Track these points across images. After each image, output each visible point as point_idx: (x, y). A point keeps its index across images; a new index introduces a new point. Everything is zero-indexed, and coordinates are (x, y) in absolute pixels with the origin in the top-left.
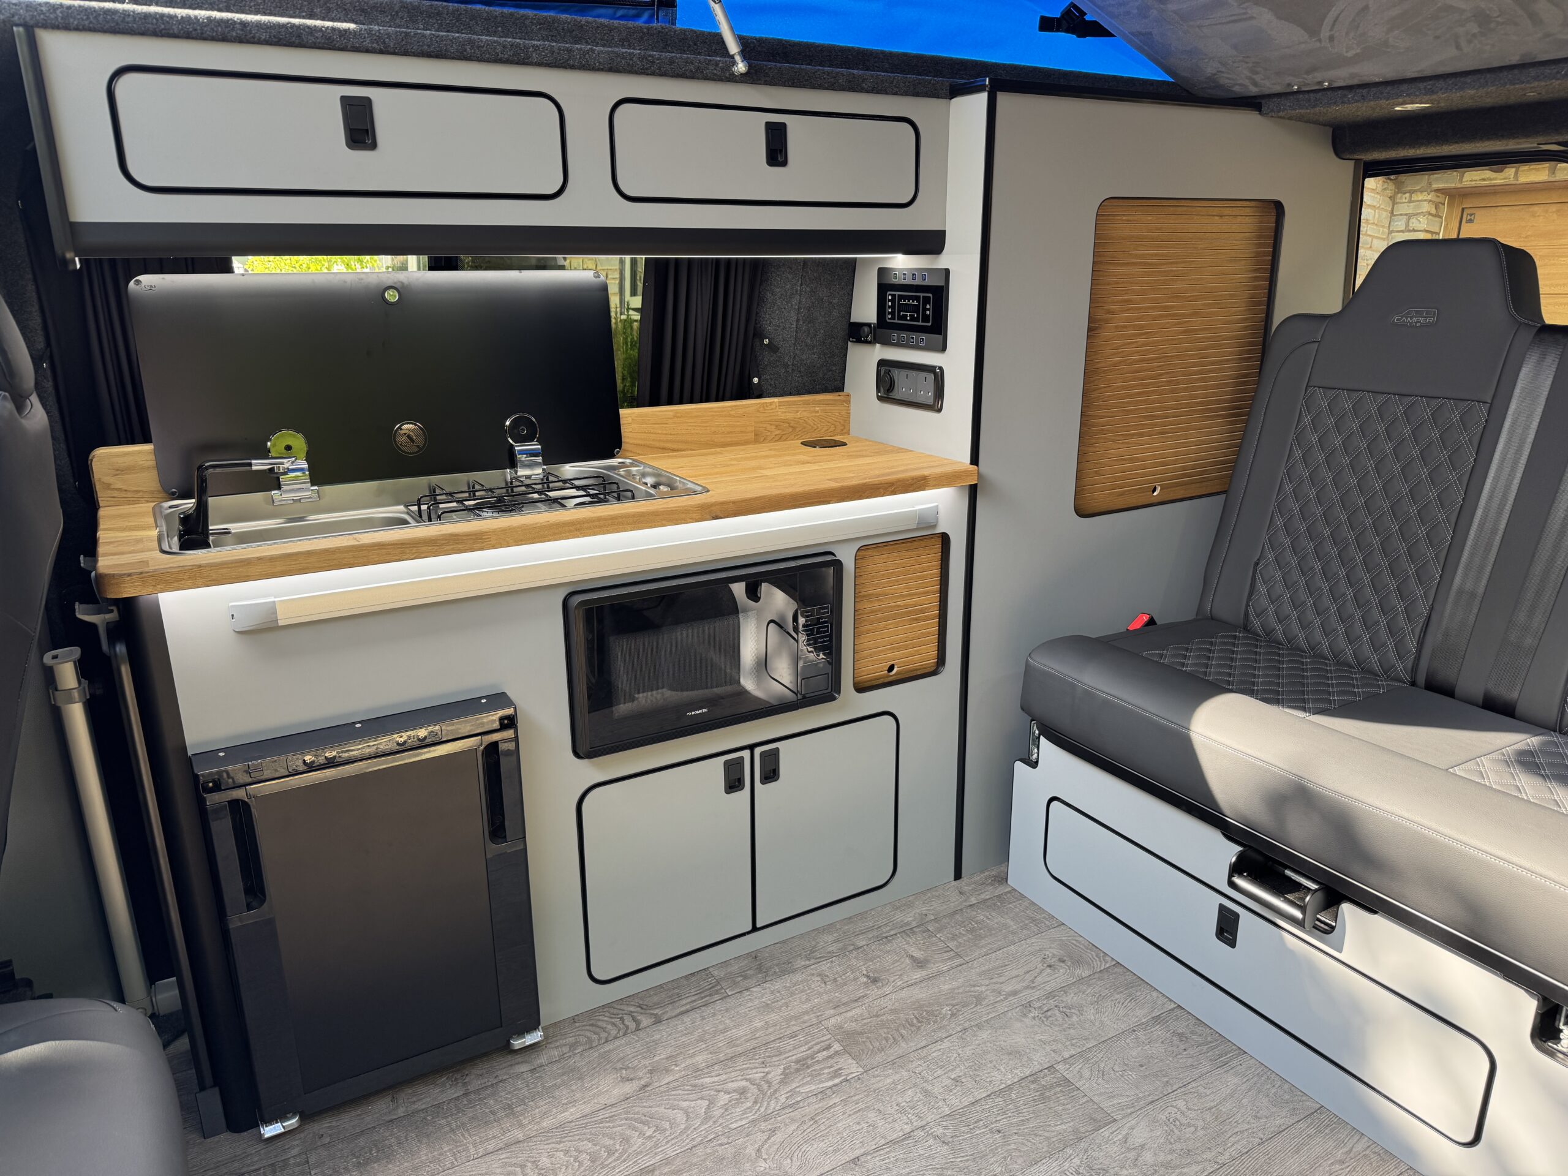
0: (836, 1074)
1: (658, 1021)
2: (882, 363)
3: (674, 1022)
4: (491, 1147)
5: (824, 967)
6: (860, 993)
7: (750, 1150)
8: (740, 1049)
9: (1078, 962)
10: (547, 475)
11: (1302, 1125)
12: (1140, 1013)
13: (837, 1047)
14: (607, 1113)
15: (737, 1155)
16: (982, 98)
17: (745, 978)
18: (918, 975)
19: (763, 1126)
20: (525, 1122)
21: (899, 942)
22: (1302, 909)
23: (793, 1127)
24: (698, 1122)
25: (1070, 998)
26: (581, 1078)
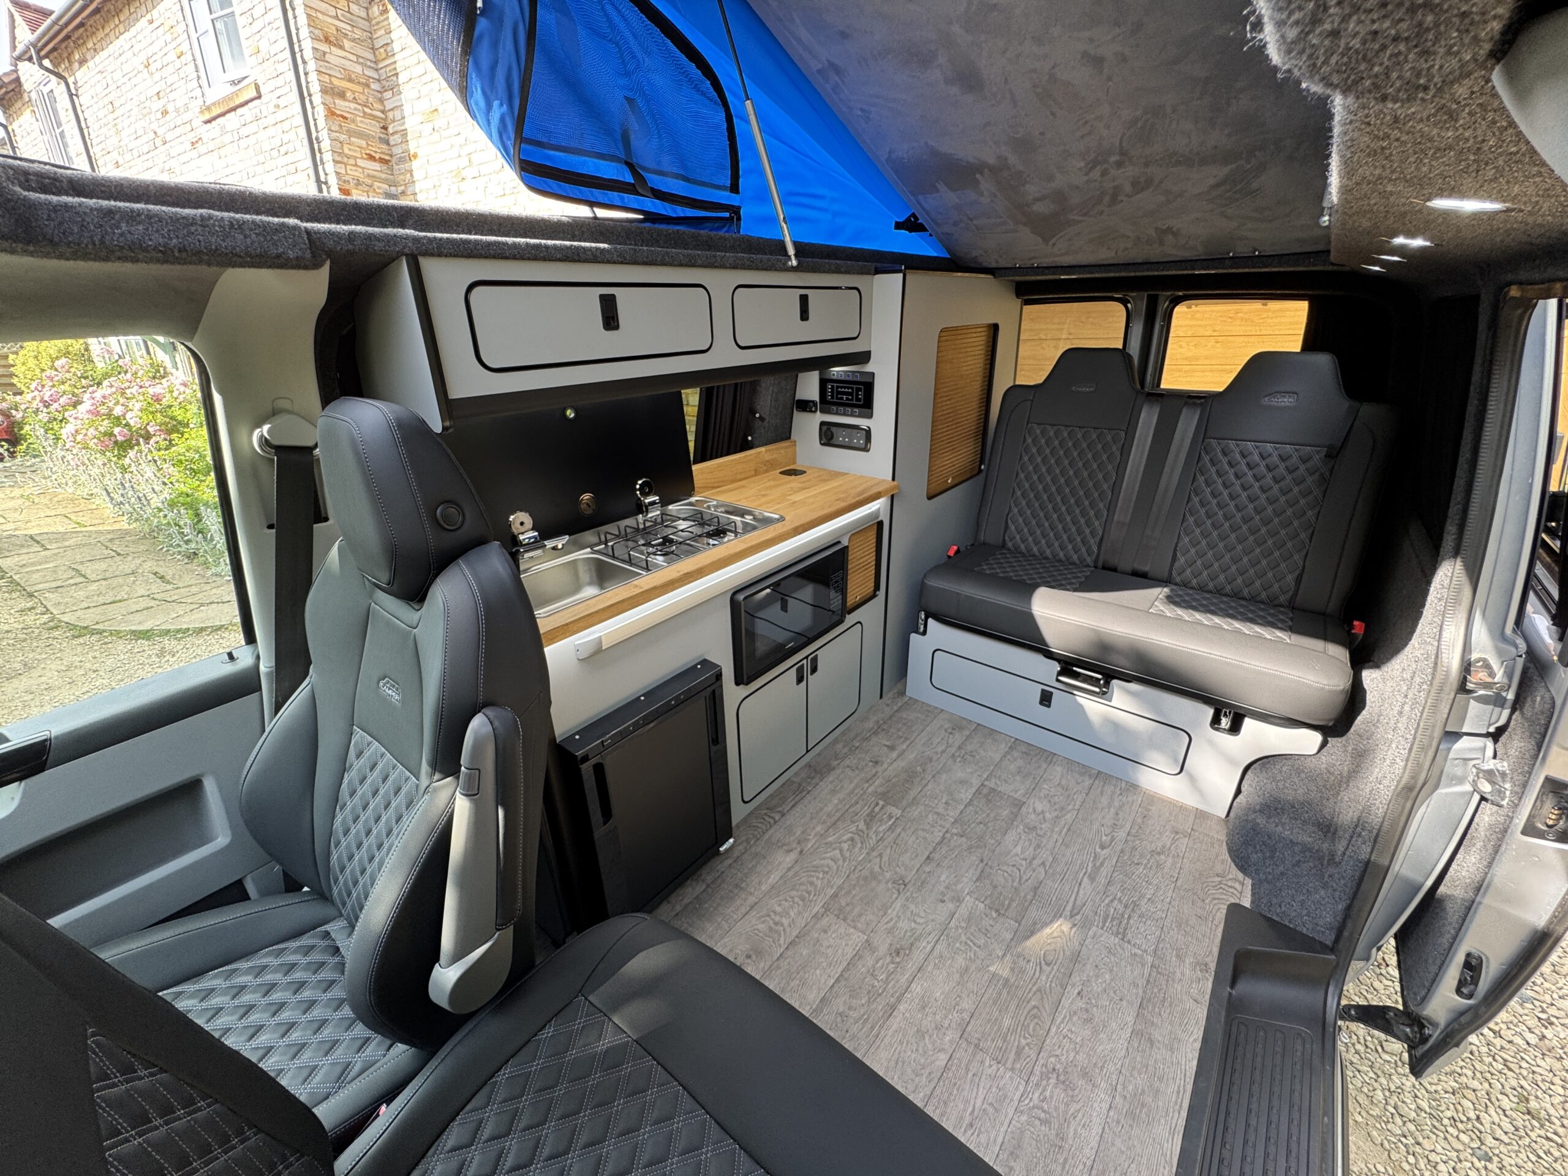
0: (890, 817)
1: (783, 815)
2: (822, 424)
3: (792, 812)
4: (743, 910)
5: (847, 762)
6: (874, 771)
7: (877, 869)
8: (836, 818)
9: (961, 728)
10: (662, 514)
11: (1097, 782)
12: (1003, 746)
13: (881, 803)
14: (791, 874)
15: (872, 873)
16: (901, 275)
17: (813, 778)
18: (894, 755)
19: (875, 854)
20: (752, 890)
21: (874, 739)
22: (1099, 687)
23: (888, 851)
24: (841, 862)
25: (969, 748)
26: (764, 858)
